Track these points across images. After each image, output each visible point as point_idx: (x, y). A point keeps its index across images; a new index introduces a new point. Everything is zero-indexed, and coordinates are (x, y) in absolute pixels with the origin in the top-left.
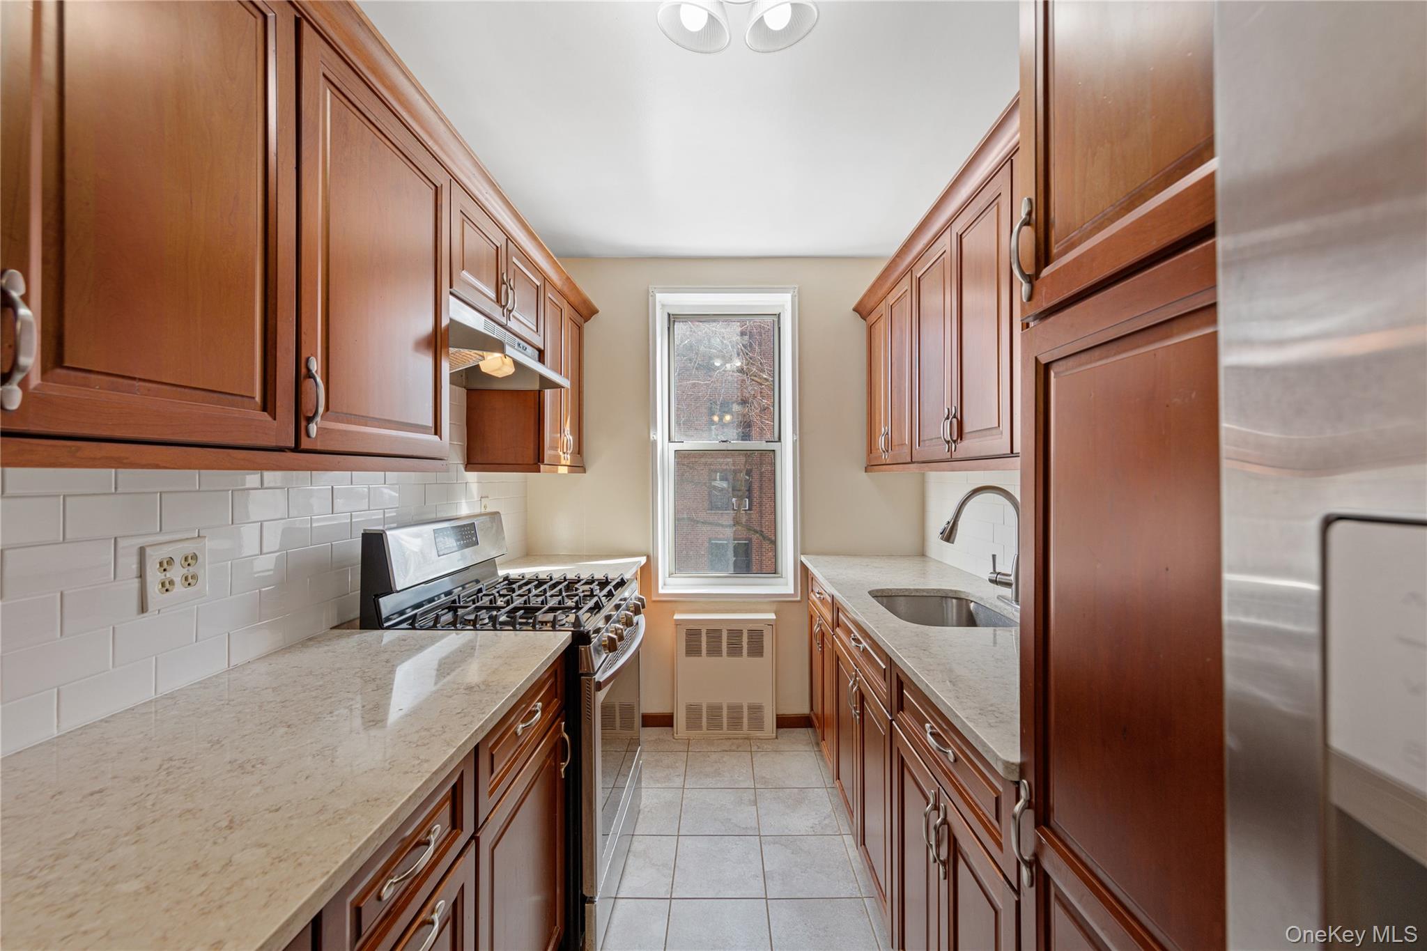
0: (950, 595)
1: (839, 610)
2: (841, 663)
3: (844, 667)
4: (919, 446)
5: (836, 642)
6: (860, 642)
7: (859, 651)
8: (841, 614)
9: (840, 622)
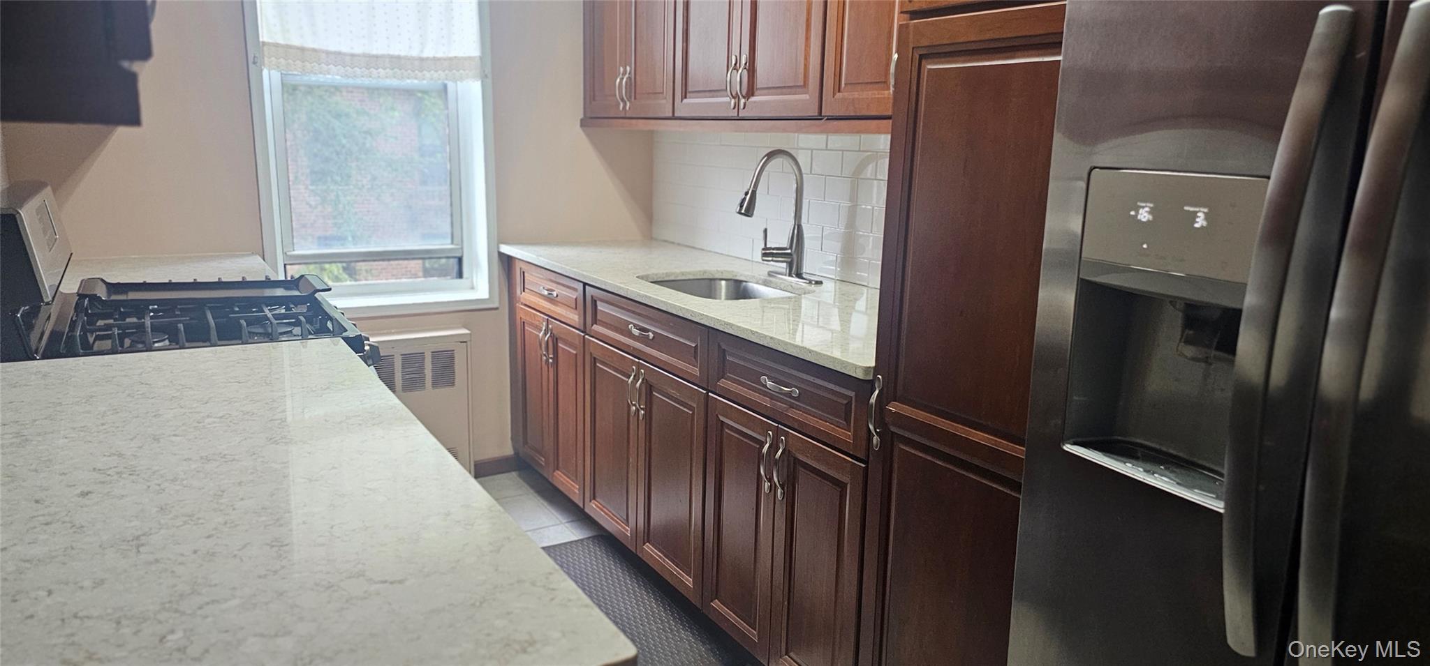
0: (717, 276)
1: (598, 303)
2: (602, 365)
3: (609, 367)
4: (686, 98)
5: (592, 344)
6: (646, 330)
7: (643, 339)
8: (601, 307)
9: (599, 317)
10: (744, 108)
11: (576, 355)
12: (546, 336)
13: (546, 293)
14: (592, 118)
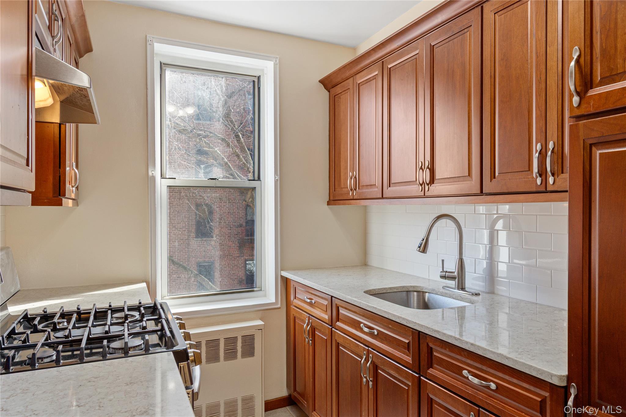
0: (411, 289)
1: (340, 308)
2: (343, 348)
3: (348, 350)
4: (390, 187)
5: (336, 333)
6: (373, 329)
7: (371, 335)
8: (342, 311)
9: (340, 317)
10: (428, 191)
11: (326, 339)
12: (308, 327)
13: (309, 301)
14: (333, 200)
